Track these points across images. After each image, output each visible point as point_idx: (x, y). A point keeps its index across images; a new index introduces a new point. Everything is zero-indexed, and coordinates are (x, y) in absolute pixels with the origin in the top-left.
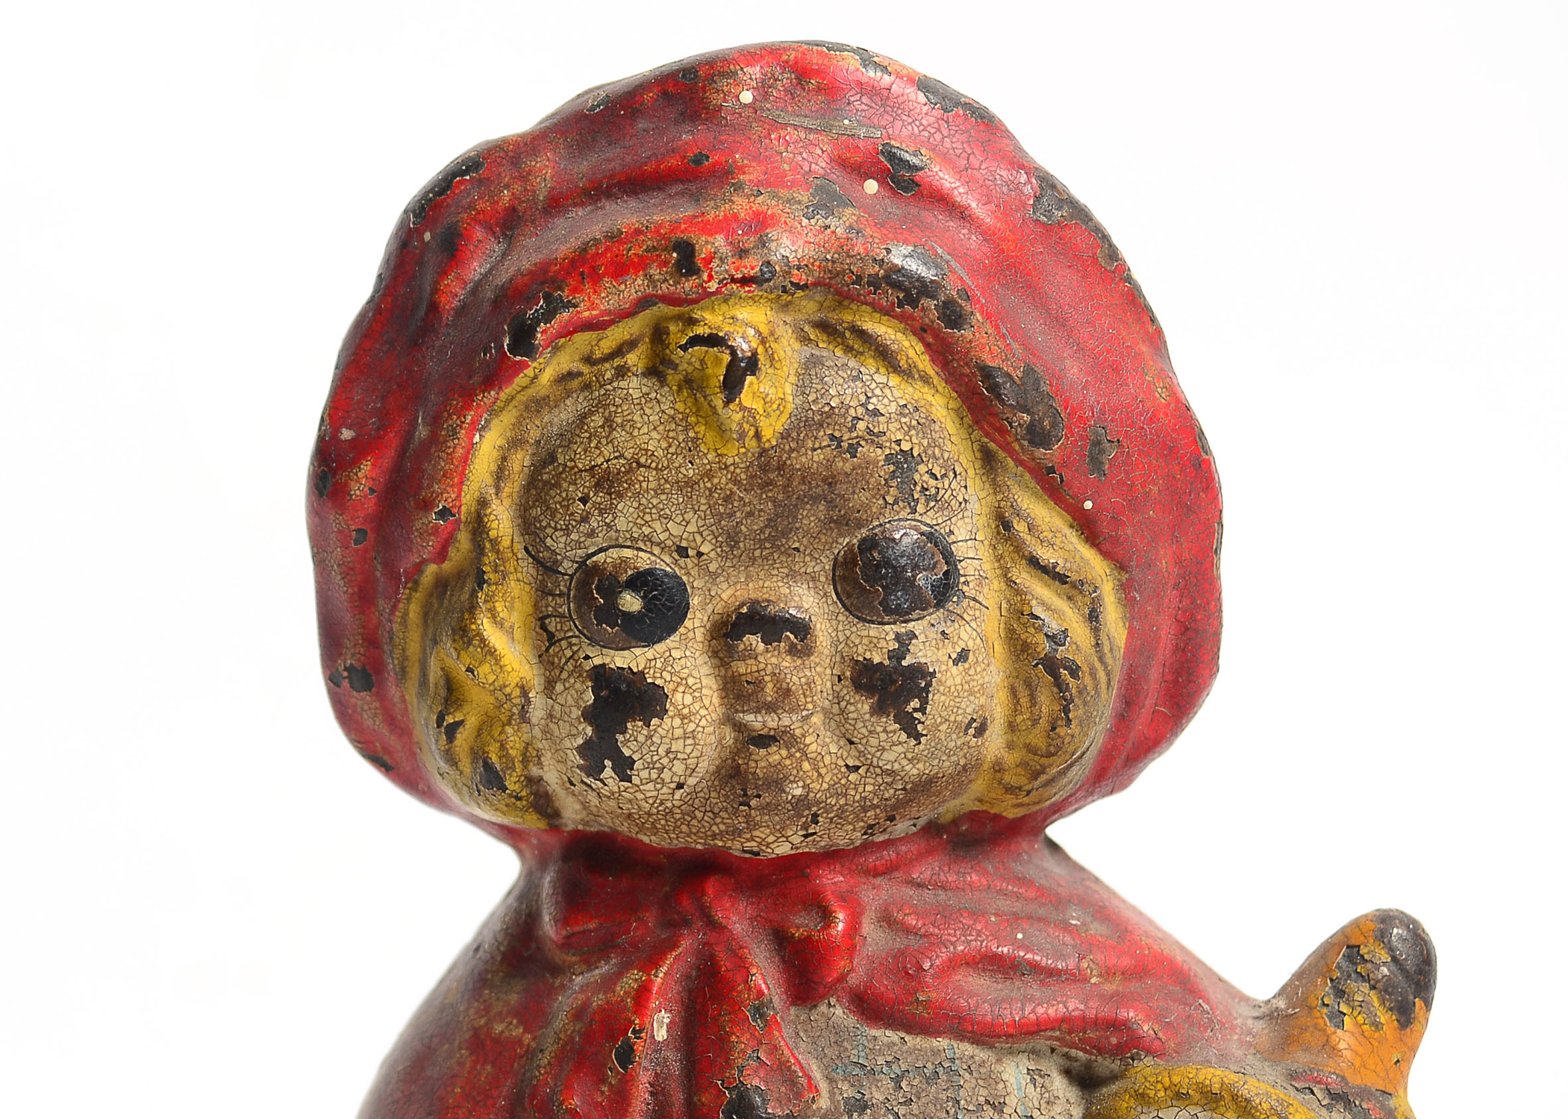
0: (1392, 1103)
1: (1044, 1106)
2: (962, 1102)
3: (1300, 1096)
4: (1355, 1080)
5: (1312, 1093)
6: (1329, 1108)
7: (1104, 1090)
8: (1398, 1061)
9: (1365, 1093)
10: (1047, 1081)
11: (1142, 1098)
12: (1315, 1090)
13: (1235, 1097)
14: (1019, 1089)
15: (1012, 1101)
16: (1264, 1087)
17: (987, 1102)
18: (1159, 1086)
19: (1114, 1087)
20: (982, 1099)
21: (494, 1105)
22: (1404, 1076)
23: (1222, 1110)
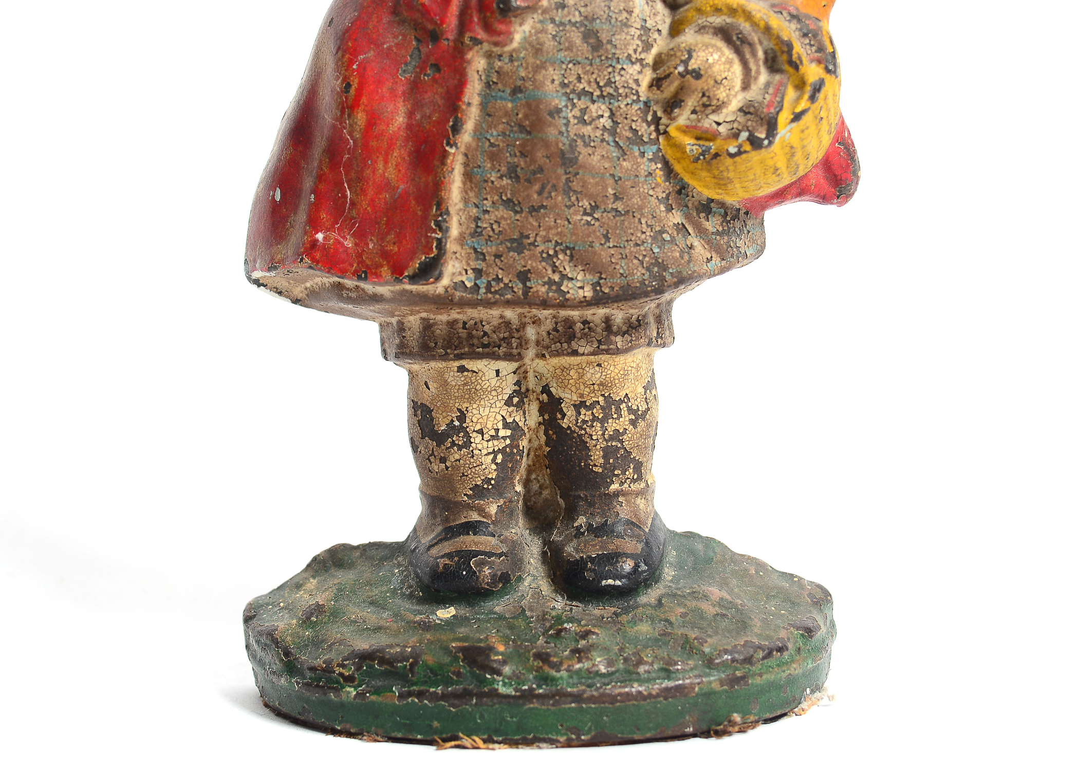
0: (821, 24)
1: (652, 16)
2: (612, 8)
3: (775, 15)
4: (803, 10)
5: (782, 14)
6: (790, 21)
7: (681, 10)
8: (825, 6)
9: (808, 17)
10: (654, 4)
11: (699, 11)
12: (783, 13)
13: (744, 11)
14: (640, 6)
15: (637, 11)
16: (758, 8)
17: (624, 9)
18: (708, 5)
19: (686, 7)
20: (622, 8)
21: (386, 5)
22: (827, 15)
23: (737, 17)
